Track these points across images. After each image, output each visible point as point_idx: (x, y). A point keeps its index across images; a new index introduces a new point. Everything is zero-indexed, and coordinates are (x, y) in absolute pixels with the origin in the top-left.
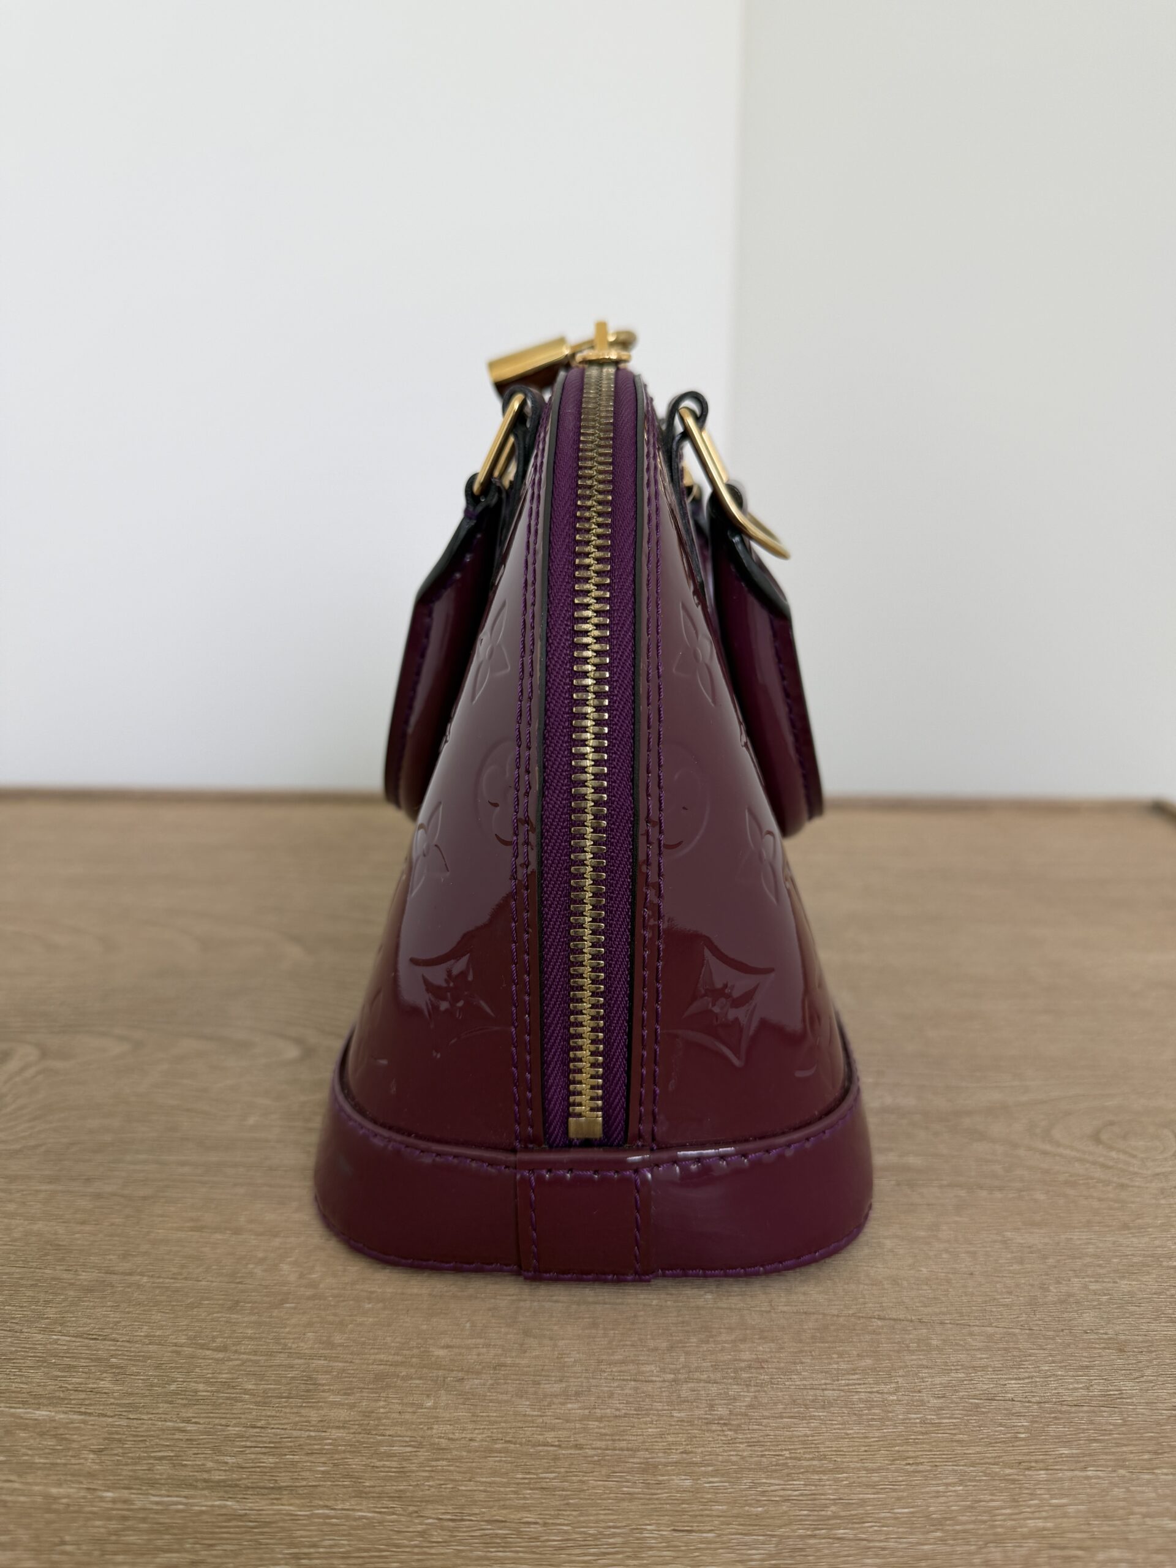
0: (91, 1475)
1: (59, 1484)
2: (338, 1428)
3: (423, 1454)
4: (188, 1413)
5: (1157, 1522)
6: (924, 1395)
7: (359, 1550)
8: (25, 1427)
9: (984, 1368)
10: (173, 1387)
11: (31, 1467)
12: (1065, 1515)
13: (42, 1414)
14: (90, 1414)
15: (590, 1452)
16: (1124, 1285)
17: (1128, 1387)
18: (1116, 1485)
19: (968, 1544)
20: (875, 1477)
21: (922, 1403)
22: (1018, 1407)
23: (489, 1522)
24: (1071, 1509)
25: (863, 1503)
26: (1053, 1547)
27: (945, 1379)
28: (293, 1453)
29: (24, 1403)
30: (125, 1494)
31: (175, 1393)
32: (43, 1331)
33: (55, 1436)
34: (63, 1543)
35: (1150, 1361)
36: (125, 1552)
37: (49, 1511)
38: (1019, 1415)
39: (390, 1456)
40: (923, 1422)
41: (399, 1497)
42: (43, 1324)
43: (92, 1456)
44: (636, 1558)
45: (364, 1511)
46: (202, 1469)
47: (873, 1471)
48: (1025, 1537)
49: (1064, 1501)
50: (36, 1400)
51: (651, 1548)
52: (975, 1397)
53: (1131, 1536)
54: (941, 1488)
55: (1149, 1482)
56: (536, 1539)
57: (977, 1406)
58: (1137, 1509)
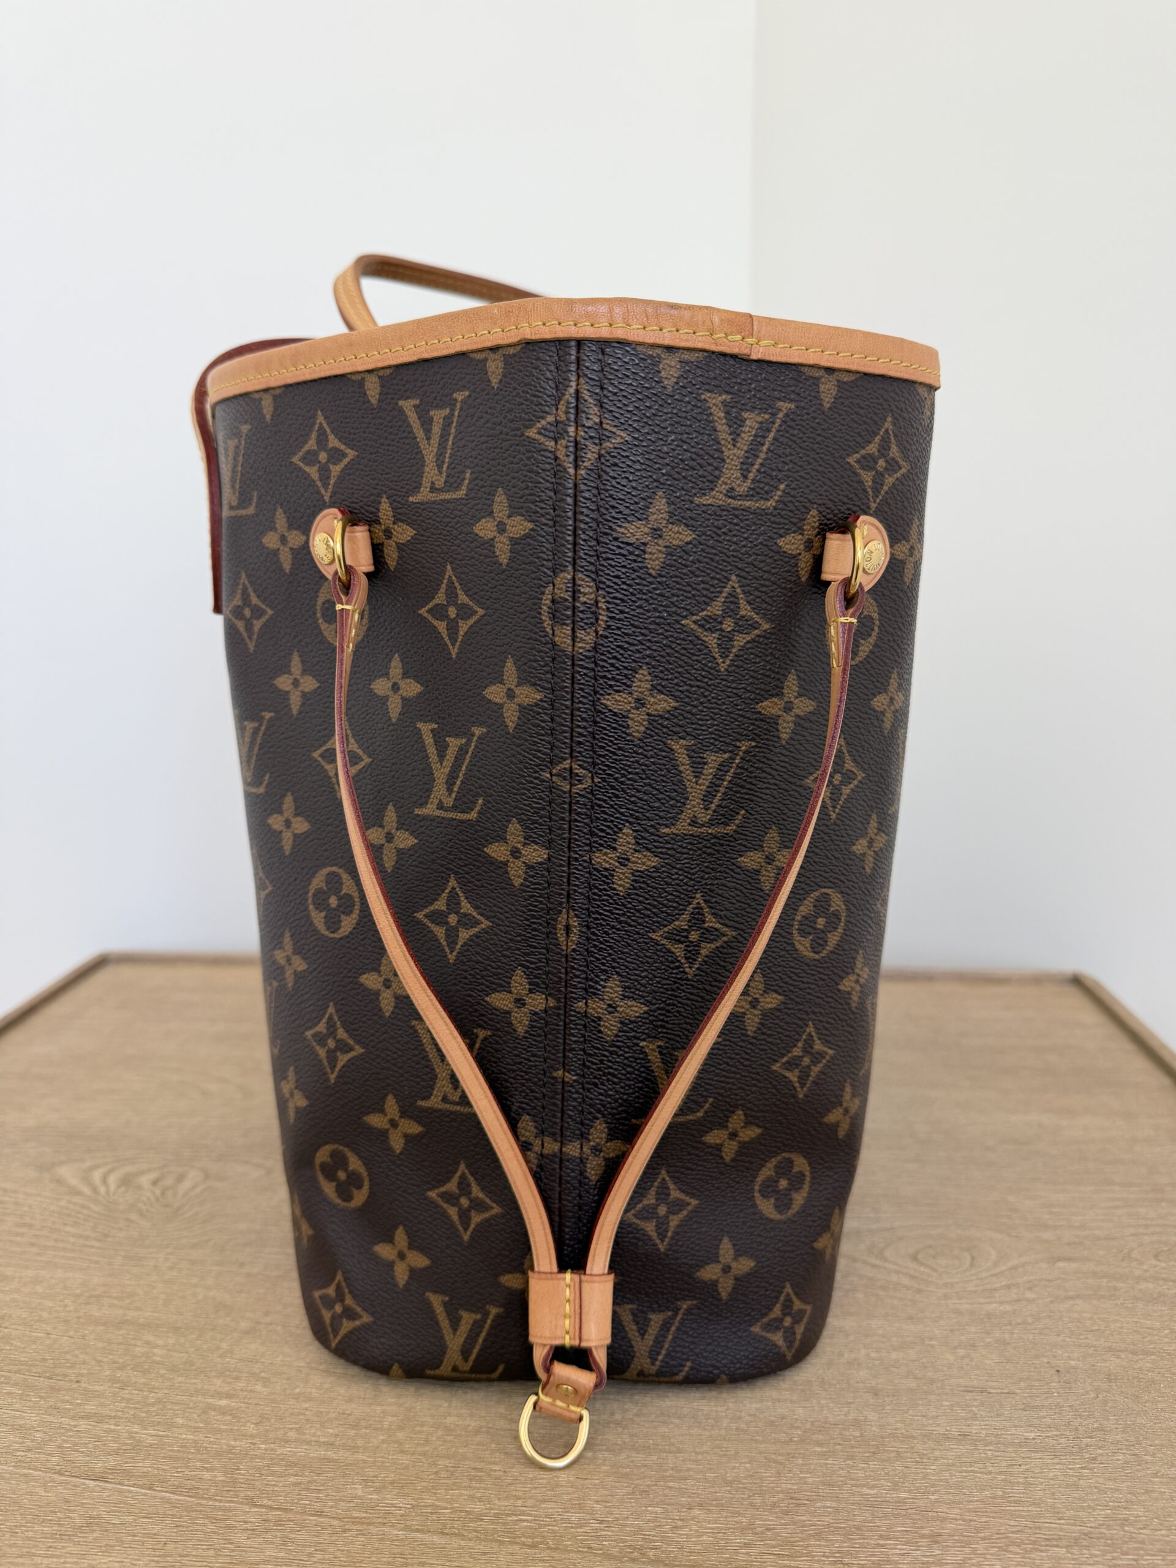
0: (252, 1436)
1: (235, 1440)
2: (393, 1416)
3: (440, 1433)
4: (307, 1405)
5: (859, 1489)
6: (743, 1414)
7: (400, 1479)
8: (214, 1410)
9: (785, 1401)
10: (297, 1390)
11: (219, 1431)
12: (806, 1483)
13: (224, 1402)
14: (250, 1404)
15: (536, 1435)
16: (894, 1355)
17: (872, 1416)
18: (843, 1469)
19: (744, 1494)
20: (700, 1457)
21: (740, 1418)
22: (798, 1424)
23: (473, 1469)
24: (810, 1480)
25: (689, 1470)
26: (792, 1498)
27: (758, 1406)
28: (366, 1428)
29: (212, 1396)
30: (272, 1446)
31: (299, 1394)
32: (220, 1356)
33: (231, 1414)
34: (240, 1469)
35: (892, 1401)
36: (272, 1475)
37: (230, 1453)
38: (798, 1428)
39: (420, 1432)
40: (737, 1429)
41: (424, 1454)
42: (220, 1352)
43: (252, 1426)
44: (553, 1490)
45: (405, 1460)
46: (314, 1435)
47: (700, 1453)
48: (778, 1492)
49: (809, 1475)
50: (219, 1395)
51: (562, 1486)
52: (774, 1416)
53: (840, 1496)
54: (737, 1465)
55: (863, 1468)
56: (499, 1478)
57: (773, 1422)
58: (850, 1482)
